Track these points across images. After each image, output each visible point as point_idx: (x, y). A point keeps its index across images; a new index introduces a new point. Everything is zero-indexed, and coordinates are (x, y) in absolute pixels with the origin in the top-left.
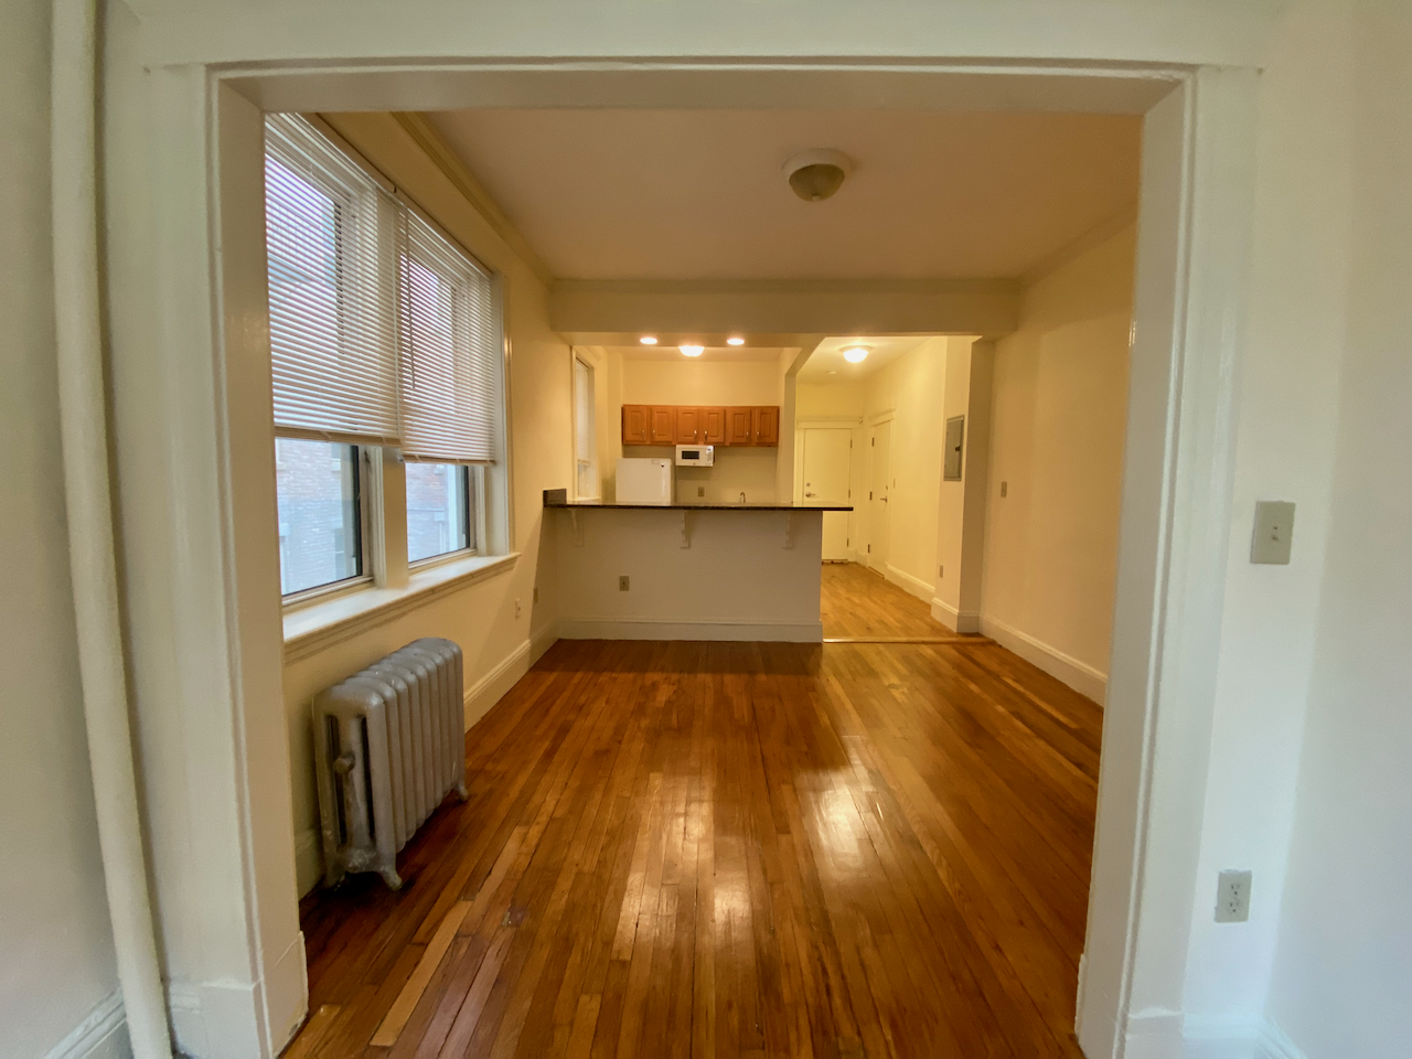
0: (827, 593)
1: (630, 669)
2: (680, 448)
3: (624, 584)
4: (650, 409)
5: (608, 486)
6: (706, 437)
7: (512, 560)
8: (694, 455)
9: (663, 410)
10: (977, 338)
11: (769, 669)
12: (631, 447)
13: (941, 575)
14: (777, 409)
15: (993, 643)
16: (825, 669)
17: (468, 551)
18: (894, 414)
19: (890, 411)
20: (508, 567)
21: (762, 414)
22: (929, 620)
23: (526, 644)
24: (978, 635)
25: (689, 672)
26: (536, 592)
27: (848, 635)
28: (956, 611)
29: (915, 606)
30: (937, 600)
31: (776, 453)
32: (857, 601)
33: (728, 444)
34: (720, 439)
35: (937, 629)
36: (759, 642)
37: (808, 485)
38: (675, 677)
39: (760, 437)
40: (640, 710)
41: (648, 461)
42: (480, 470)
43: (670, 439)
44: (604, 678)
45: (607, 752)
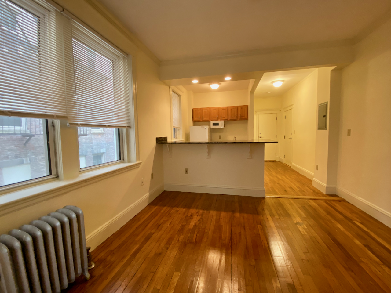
0: (267, 173)
1: (185, 206)
2: (212, 122)
3: (187, 171)
4: (202, 109)
5: (187, 136)
6: (221, 118)
7: (140, 163)
8: (217, 124)
9: (206, 109)
10: (333, 67)
11: (242, 210)
12: (196, 122)
13: (317, 169)
14: (247, 106)
15: (344, 200)
16: (267, 212)
17: (120, 161)
18: (294, 106)
19: (292, 105)
20: (137, 166)
21: (242, 108)
22: (312, 187)
23: (147, 194)
24: (335, 196)
25: (207, 210)
26: (152, 175)
27: (277, 194)
28: (325, 185)
29: (305, 181)
30: (314, 179)
31: (247, 123)
32: (280, 178)
33: (229, 120)
34: (226, 118)
35: (316, 192)
36: (238, 196)
37: (260, 134)
38: (201, 211)
39: (241, 116)
40: (181, 231)
41: (200, 127)
42: (125, 130)
43: (209, 119)
44: (174, 210)
45: (160, 254)
